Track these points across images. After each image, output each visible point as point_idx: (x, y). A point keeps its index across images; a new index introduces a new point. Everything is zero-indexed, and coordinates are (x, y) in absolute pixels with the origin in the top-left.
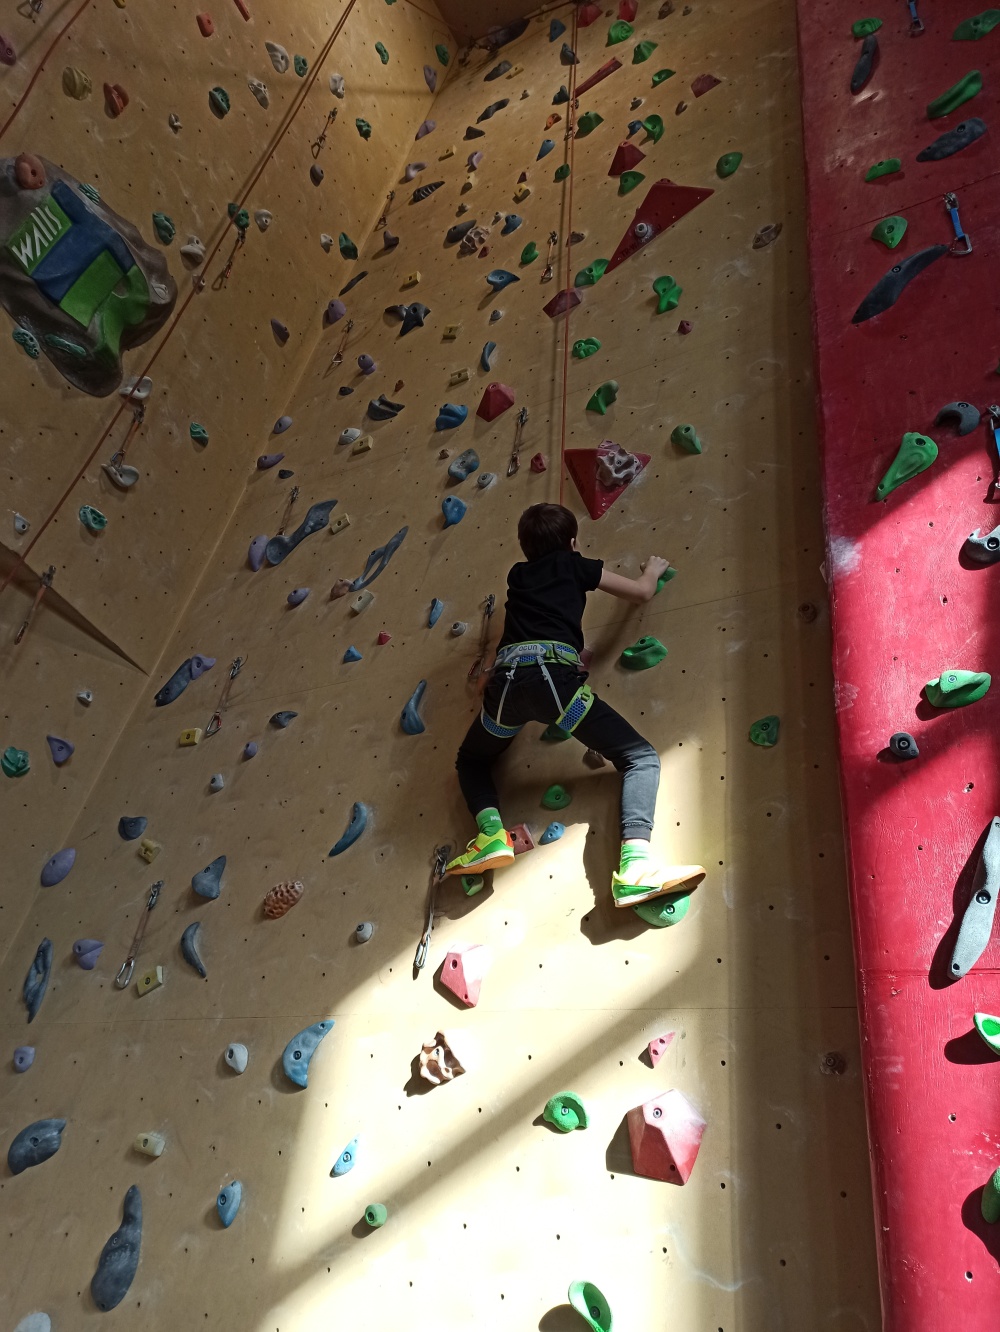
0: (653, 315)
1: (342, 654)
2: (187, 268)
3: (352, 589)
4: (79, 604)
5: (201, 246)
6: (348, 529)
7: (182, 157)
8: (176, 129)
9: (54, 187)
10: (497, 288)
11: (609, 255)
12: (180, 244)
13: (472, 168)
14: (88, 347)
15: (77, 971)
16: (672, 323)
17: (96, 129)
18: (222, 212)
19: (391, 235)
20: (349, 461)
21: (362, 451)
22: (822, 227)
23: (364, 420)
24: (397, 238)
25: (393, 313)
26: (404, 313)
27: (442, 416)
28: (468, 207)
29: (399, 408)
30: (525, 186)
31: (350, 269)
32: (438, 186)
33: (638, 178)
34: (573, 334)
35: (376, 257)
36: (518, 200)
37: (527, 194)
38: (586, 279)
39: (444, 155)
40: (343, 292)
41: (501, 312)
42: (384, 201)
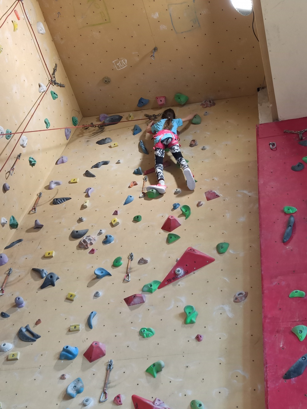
0: (183, 324)
10: (98, 277)
11: (161, 278)
13: (87, 196)
16: (193, 332)
19: (40, 222)
20: (4, 364)
21: (11, 360)
22: (269, 316)
23: (15, 338)
24: (42, 226)
25: (37, 272)
26: (44, 275)
27: (64, 353)
28: (84, 219)
29: (37, 337)
30: (117, 219)
31: (11, 235)
32: (68, 199)
33: (177, 237)
34: (140, 321)
35: (28, 231)
36: (112, 225)
37: (118, 224)
38: (148, 289)
39: (72, 181)
40: (6, 248)
41: (101, 293)
42: (35, 197)
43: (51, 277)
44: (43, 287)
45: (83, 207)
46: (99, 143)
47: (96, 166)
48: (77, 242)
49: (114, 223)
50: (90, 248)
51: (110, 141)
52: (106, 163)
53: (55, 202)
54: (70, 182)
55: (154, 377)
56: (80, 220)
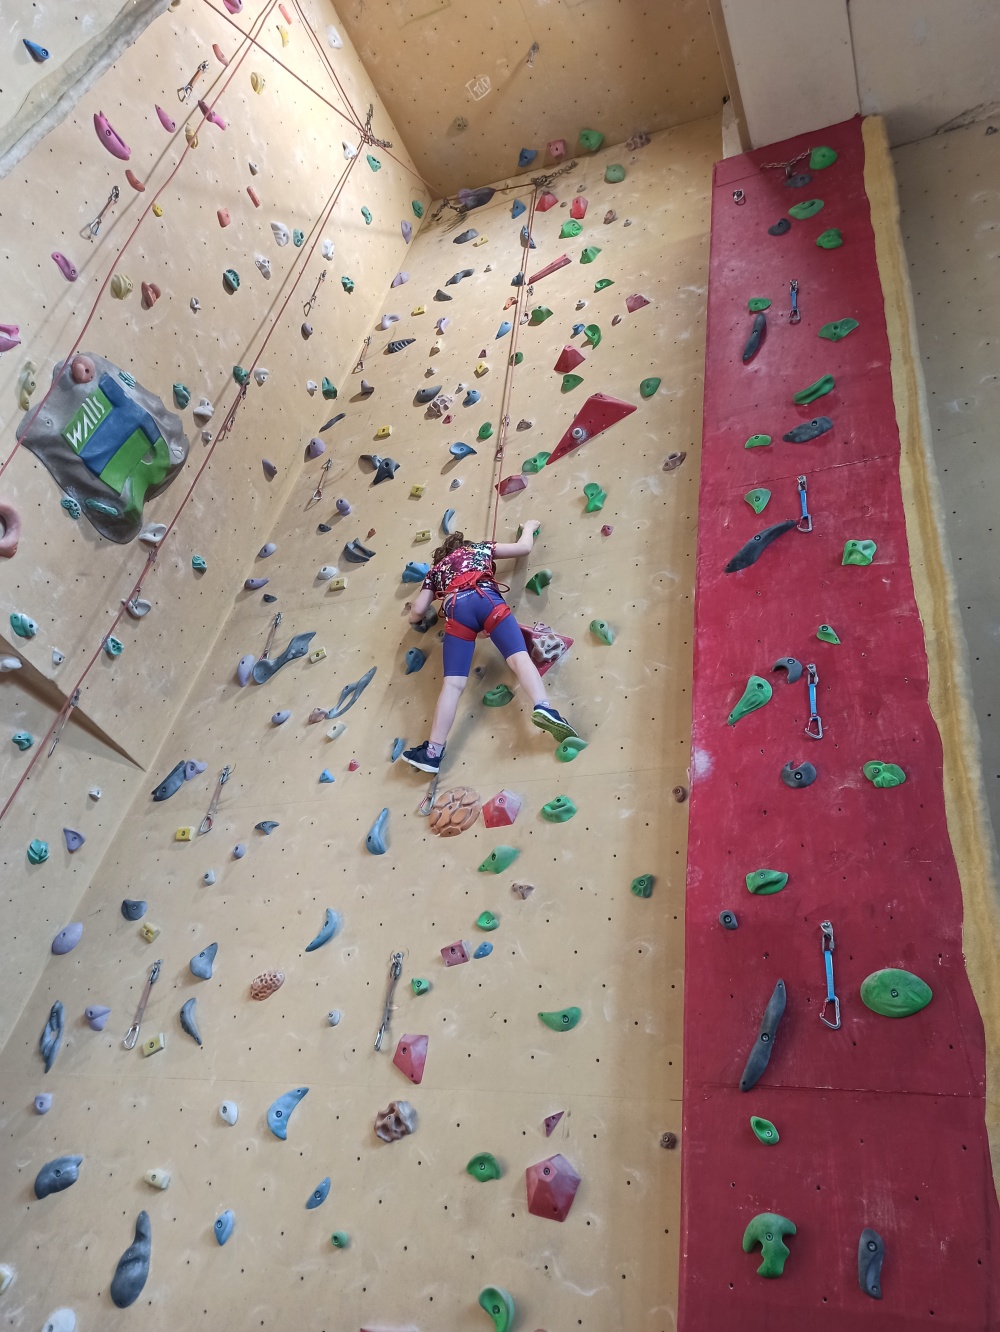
0: (583, 513)
1: (318, 776)
2: (198, 426)
3: (327, 716)
4: (97, 718)
5: (211, 408)
6: (325, 660)
7: (199, 333)
8: (195, 310)
9: (101, 380)
10: (458, 458)
11: (551, 448)
12: (194, 407)
13: (440, 332)
14: (119, 508)
15: (88, 1031)
16: (597, 523)
17: (134, 321)
18: (228, 374)
19: (368, 384)
20: (326, 596)
21: (338, 589)
22: (711, 481)
23: (340, 559)
24: (373, 388)
25: (367, 460)
26: (378, 464)
27: (408, 572)
28: (435, 370)
29: (371, 554)
30: (485, 363)
31: (330, 408)
32: (410, 342)
33: (578, 380)
34: (518, 515)
35: (353, 400)
36: (478, 375)
37: (486, 371)
38: (531, 467)
39: (416, 312)
40: (323, 429)
41: (460, 481)
42: (362, 345)
43: (387, 464)
44: (377, 481)
45: (434, 351)
46: (458, 241)
47: (453, 281)
48: (425, 408)
49: (480, 371)
50: (445, 414)
51: (474, 234)
52: (468, 274)
53: (392, 349)
54: (413, 314)
55: (538, 594)
56: (429, 373)
